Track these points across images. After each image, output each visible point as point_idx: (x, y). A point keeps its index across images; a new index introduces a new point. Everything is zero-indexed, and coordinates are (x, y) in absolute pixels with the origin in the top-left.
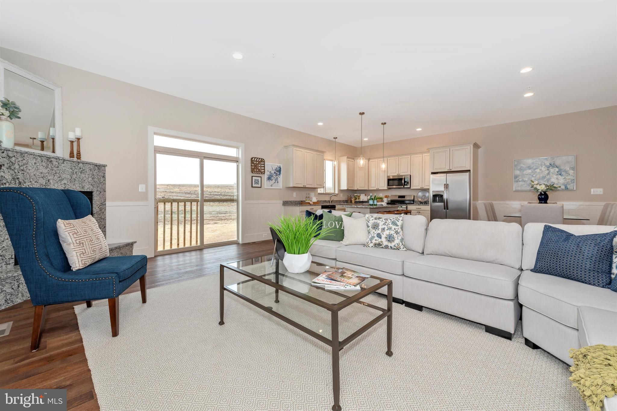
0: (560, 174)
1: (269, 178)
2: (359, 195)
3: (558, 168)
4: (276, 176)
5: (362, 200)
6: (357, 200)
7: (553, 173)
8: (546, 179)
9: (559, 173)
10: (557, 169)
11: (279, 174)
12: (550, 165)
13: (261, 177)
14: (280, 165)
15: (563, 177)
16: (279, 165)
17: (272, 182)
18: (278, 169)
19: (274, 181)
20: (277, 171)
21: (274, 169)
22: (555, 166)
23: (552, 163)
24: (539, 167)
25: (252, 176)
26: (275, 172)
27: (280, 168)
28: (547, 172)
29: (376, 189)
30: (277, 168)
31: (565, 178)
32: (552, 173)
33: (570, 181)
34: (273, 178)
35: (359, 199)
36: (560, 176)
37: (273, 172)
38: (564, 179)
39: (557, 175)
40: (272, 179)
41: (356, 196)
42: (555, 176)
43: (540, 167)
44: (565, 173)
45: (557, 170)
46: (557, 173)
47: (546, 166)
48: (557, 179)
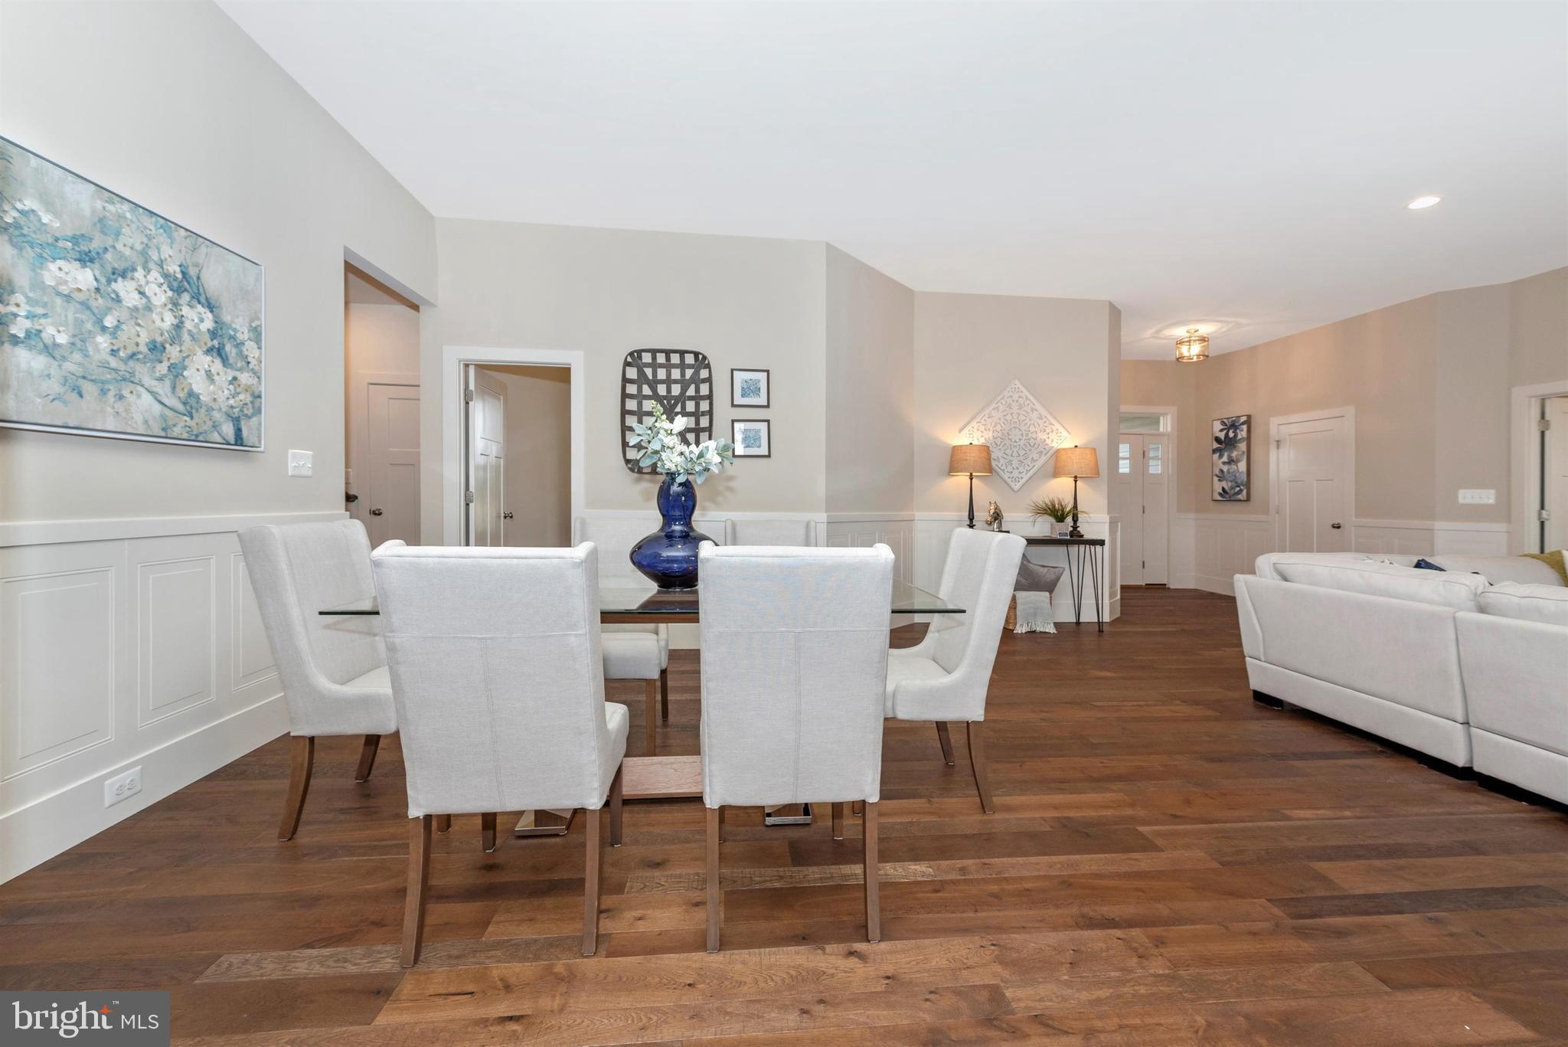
0: (220, 354)
3: (211, 307)
7: (193, 338)
8: (162, 368)
9: (216, 343)
10: (210, 315)
12: (183, 273)
15: (231, 374)
22: (203, 300)
23: (193, 272)
24: (134, 270)
28: (169, 320)
31: (235, 378)
32: (189, 331)
33: (249, 399)
36: (218, 362)
38: (231, 383)
39: (209, 351)
42: (204, 360)
43: (140, 274)
44: (234, 351)
45: (208, 324)
46: (210, 344)
47: (166, 276)
48: (209, 375)
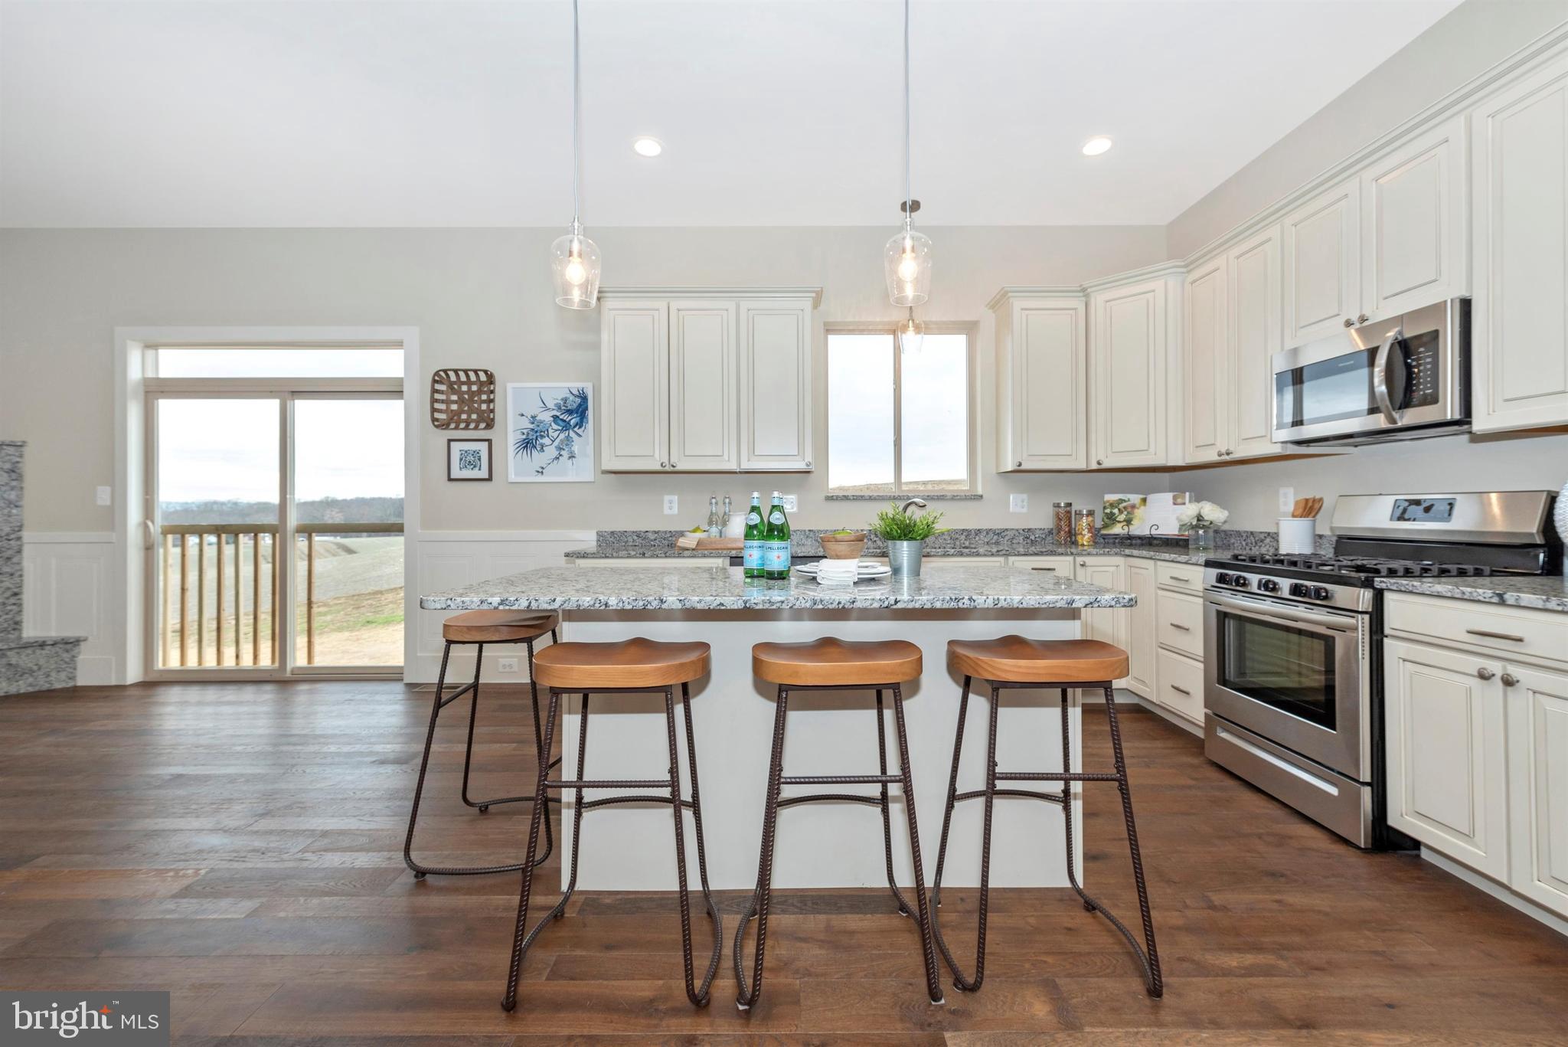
1: (528, 444)
2: (1135, 498)
4: (562, 431)
5: (1146, 532)
6: (1118, 529)
11: (580, 424)
13: (489, 441)
14: (580, 385)
16: (576, 386)
17: (539, 458)
18: (576, 402)
19: (551, 451)
20: (570, 412)
21: (551, 405)
25: (449, 441)
26: (555, 417)
27: (584, 398)
29: (1215, 458)
30: (565, 400)
34: (546, 441)
35: (1128, 522)
37: (546, 417)
40: (542, 446)
41: (1112, 505)
